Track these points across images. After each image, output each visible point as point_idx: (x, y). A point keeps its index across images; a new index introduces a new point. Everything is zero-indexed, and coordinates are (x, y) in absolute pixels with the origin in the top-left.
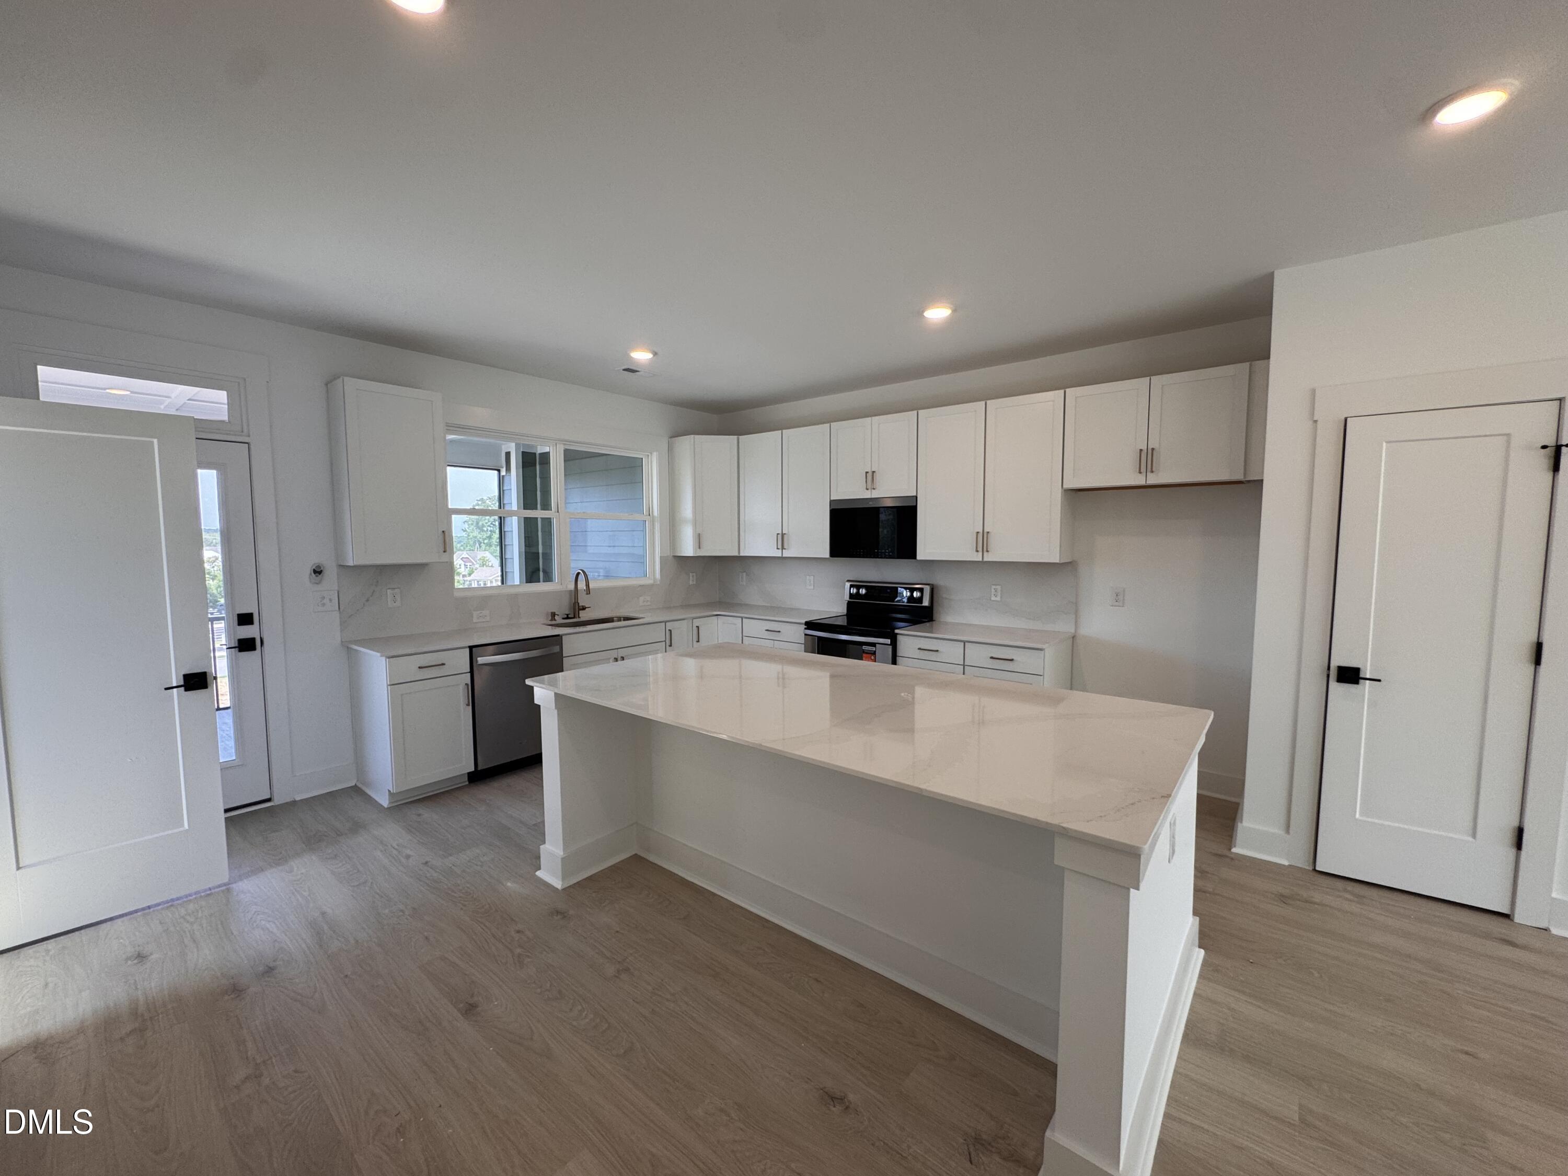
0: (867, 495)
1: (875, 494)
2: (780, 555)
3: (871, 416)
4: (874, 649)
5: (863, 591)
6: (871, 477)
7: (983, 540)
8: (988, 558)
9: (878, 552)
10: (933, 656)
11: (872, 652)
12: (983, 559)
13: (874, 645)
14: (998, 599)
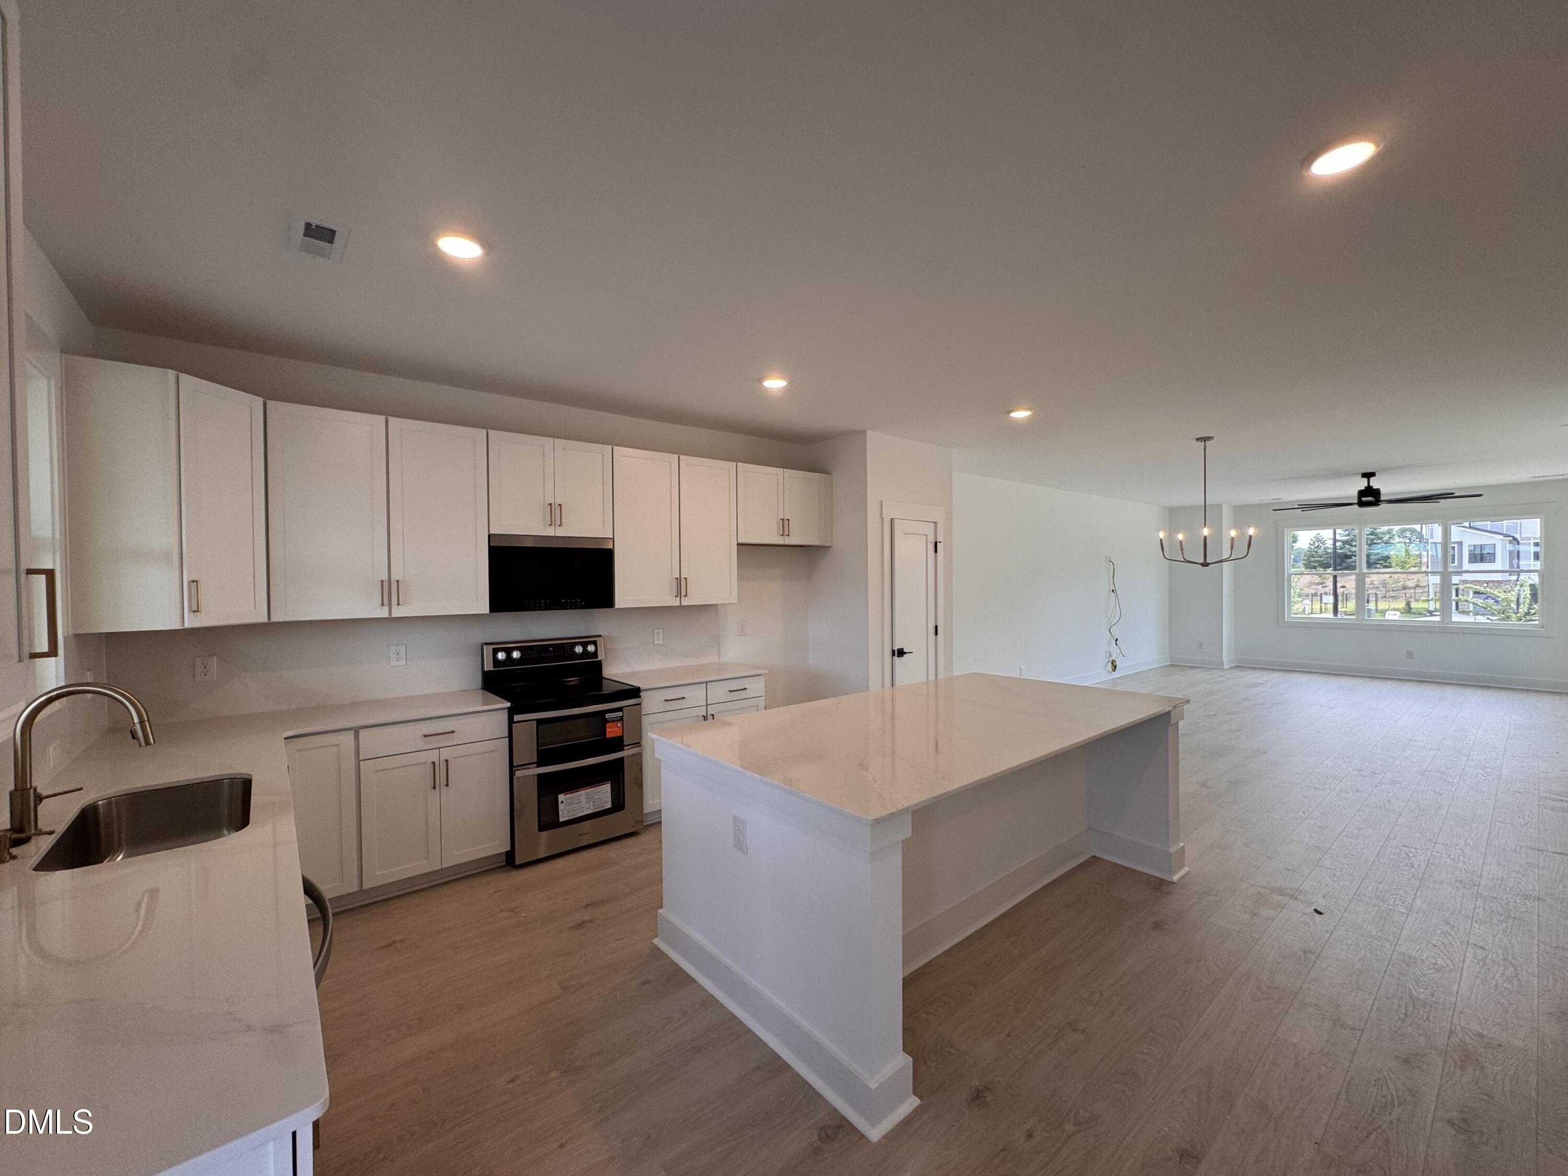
0: (550, 532)
1: (561, 532)
2: (387, 615)
3: (554, 437)
4: (620, 714)
5: (516, 655)
6: (555, 512)
7: (680, 586)
8: (686, 602)
9: (566, 602)
10: (677, 704)
11: (618, 719)
12: (680, 603)
13: (620, 709)
14: (661, 642)
